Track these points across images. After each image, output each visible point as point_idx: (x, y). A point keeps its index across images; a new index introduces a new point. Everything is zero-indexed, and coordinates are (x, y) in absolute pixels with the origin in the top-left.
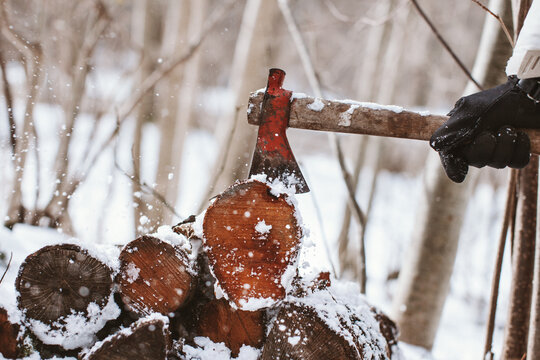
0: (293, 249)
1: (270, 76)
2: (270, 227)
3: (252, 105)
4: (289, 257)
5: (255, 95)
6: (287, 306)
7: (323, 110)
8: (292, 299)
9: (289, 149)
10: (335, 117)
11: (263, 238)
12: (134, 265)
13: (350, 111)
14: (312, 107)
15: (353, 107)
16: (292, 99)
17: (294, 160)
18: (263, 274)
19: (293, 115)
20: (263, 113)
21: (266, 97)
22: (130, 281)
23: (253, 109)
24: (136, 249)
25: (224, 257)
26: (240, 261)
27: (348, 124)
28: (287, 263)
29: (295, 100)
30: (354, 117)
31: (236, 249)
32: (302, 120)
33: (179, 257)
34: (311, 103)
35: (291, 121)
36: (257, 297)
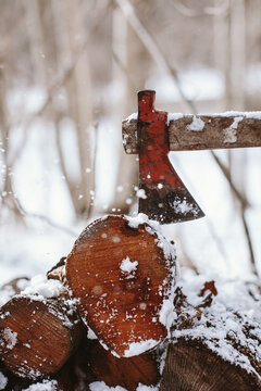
0: (165, 282)
1: (140, 100)
2: (136, 263)
3: (126, 136)
4: (163, 291)
5: (128, 124)
6: (175, 342)
7: (204, 129)
8: (178, 333)
9: (175, 175)
10: (218, 135)
11: (132, 277)
12: (10, 330)
13: (234, 125)
14: (192, 127)
15: (237, 120)
16: (168, 122)
17: (183, 186)
18: (139, 315)
19: (172, 140)
20: (140, 143)
21: (140, 123)
22: (10, 347)
23: (129, 139)
24: (8, 313)
25: (94, 305)
26: (111, 307)
27: (234, 140)
28: (162, 298)
29: (171, 122)
30: (239, 132)
31: (105, 295)
32: (183, 143)
33: (53, 312)
34: (190, 123)
35: (171, 145)
36: (137, 341)
